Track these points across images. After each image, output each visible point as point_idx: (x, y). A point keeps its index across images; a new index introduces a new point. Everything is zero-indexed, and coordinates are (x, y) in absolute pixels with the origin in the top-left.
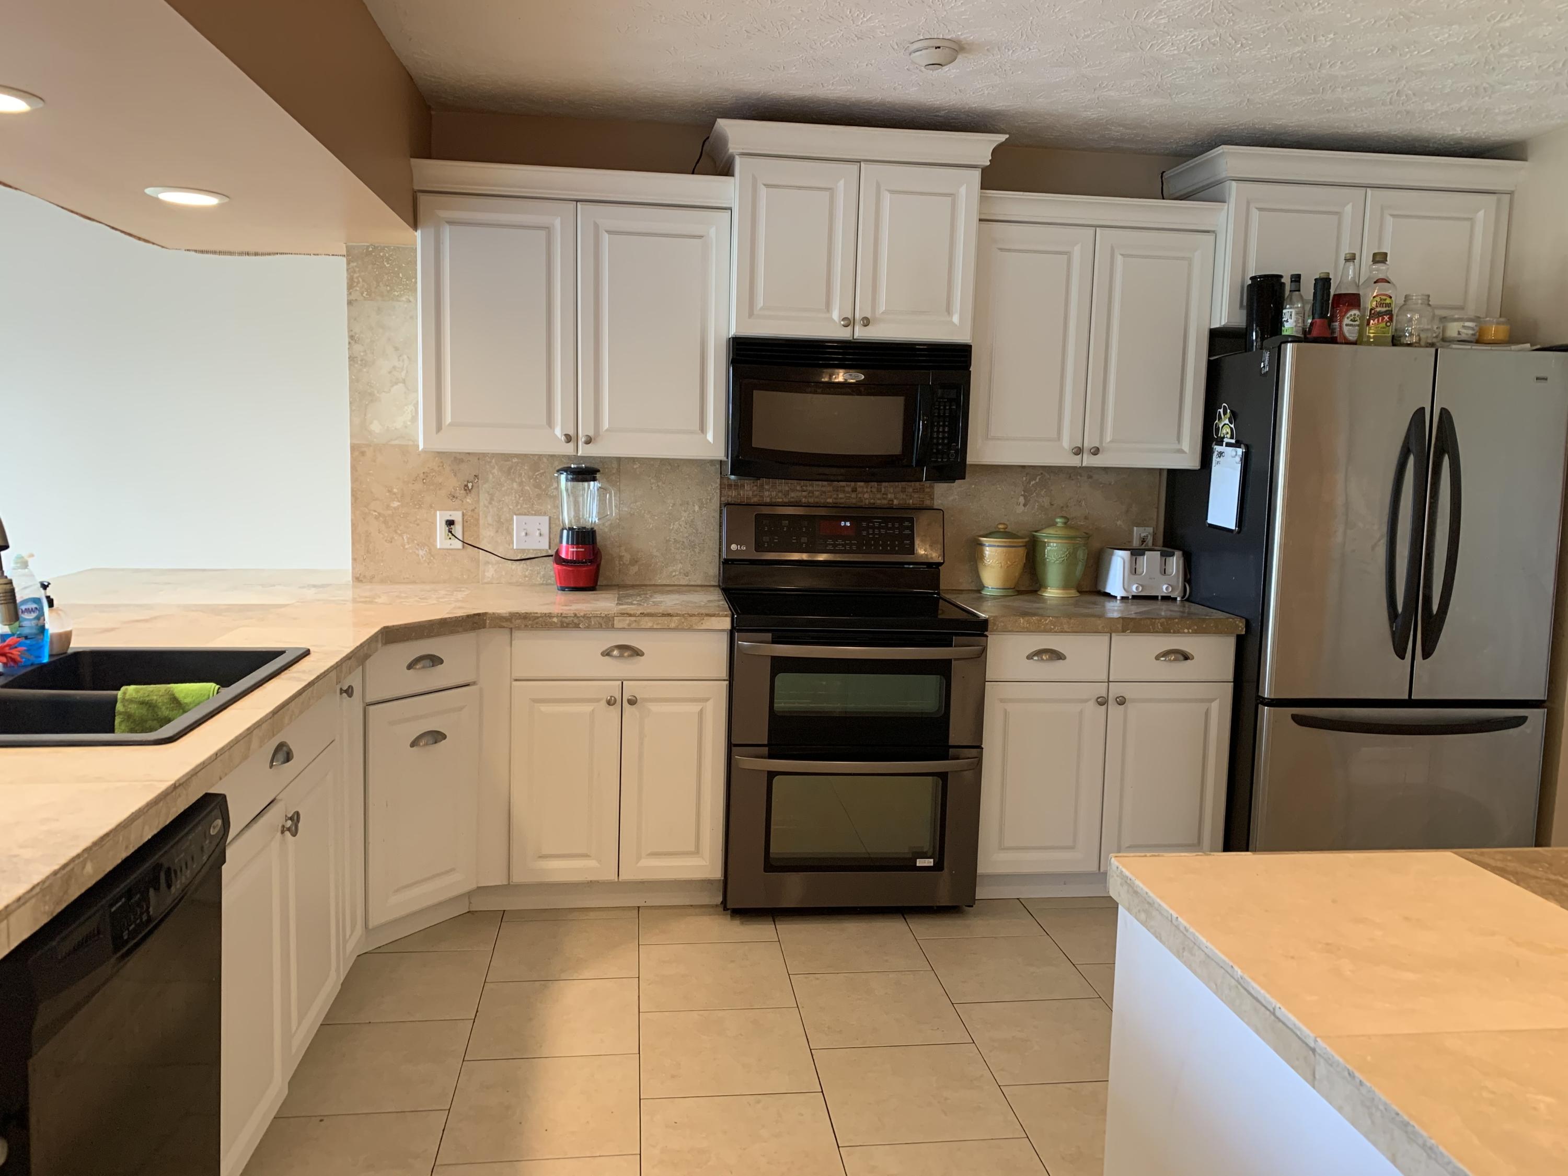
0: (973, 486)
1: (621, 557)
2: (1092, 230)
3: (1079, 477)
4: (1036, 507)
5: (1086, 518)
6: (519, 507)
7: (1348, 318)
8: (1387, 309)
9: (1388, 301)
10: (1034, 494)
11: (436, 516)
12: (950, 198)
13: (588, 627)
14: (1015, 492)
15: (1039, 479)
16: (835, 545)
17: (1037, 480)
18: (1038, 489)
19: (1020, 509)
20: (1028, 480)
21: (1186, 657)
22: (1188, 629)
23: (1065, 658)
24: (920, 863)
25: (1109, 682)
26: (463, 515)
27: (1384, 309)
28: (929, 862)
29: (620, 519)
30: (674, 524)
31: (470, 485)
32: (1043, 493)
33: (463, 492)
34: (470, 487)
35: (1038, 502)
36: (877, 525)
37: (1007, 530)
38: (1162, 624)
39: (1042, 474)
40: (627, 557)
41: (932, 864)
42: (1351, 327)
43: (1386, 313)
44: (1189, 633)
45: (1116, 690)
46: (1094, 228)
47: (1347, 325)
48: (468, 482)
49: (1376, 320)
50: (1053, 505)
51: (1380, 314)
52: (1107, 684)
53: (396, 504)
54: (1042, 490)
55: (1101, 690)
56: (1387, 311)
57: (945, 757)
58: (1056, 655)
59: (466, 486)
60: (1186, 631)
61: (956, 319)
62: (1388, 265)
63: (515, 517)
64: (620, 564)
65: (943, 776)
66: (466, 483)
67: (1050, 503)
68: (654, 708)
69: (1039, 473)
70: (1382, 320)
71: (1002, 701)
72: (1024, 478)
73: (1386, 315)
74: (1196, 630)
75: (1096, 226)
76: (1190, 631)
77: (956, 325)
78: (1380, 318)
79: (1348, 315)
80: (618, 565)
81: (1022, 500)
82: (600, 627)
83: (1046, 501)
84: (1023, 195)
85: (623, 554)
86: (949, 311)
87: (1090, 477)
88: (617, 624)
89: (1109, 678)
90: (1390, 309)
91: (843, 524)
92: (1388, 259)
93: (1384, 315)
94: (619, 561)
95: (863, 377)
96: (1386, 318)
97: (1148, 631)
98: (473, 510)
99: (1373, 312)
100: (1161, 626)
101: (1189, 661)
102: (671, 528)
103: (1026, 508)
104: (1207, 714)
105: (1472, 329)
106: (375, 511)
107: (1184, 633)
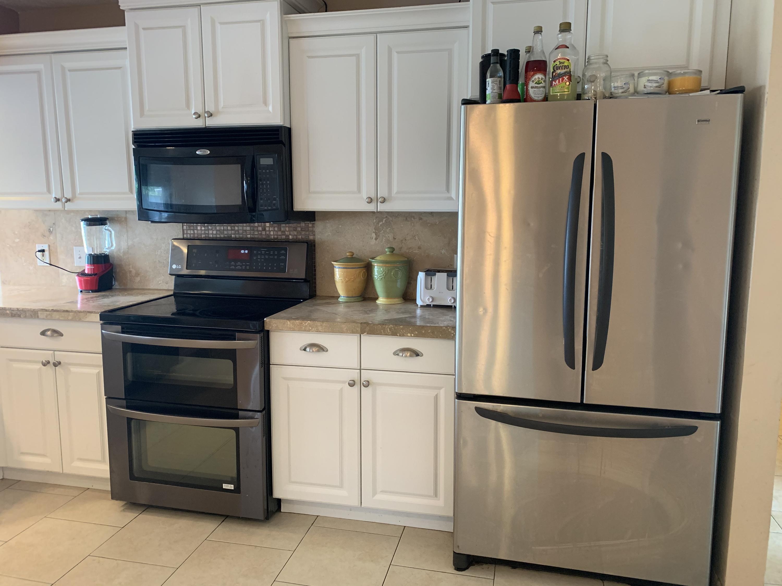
0: (340, 226)
1: (130, 272)
2: (372, 37)
3: (413, 219)
4: (384, 240)
5: (419, 248)
6: (76, 242)
7: (533, 81)
8: (566, 70)
9: (566, 64)
10: (382, 231)
11: (36, 246)
12: (259, 23)
13: (25, 317)
14: (369, 230)
15: (385, 221)
16: (235, 266)
17: (384, 222)
18: (385, 228)
19: (373, 242)
20: (377, 222)
21: (417, 354)
22: (411, 334)
23: (327, 351)
24: (225, 486)
25: (360, 369)
26: (49, 246)
27: (563, 71)
28: (231, 487)
29: (128, 249)
30: (158, 252)
31: (51, 229)
32: (388, 230)
33: (48, 233)
34: (51, 230)
35: (385, 237)
36: (263, 252)
37: (354, 256)
38: (390, 329)
39: (386, 217)
40: (134, 272)
41: (233, 488)
42: (536, 89)
43: (565, 74)
44: (411, 336)
45: (366, 375)
46: (375, 35)
47: (532, 87)
48: (50, 227)
49: (557, 81)
50: (395, 239)
51: (561, 76)
52: (359, 371)
53: (17, 240)
54: (387, 228)
55: (354, 375)
56: (565, 73)
57: (236, 417)
58: (321, 348)
59: (50, 229)
60: (409, 335)
61: (270, 109)
62: (572, 33)
63: (74, 247)
64: (130, 276)
65: (237, 430)
66: (49, 228)
67: (394, 237)
68: (73, 369)
69: (385, 217)
70: (562, 81)
71: (285, 379)
72: (375, 221)
73: (565, 76)
74: (416, 334)
75: (376, 33)
76: (413, 335)
77: (271, 113)
78: (561, 79)
79: (533, 79)
80: (129, 276)
81: (374, 235)
82: (31, 317)
83: (391, 236)
84: (314, 15)
85: (131, 270)
86: (265, 103)
87: (421, 219)
88: (40, 316)
89: (361, 366)
90: (568, 70)
91: (242, 251)
92: (572, 28)
93: (563, 76)
94: (129, 274)
95: (209, 152)
96: (566, 78)
97: (380, 334)
98: (54, 243)
99: (554, 74)
100: (390, 330)
101: (419, 357)
102: (156, 254)
103: (377, 241)
104: (436, 398)
105: (656, 82)
106: (8, 244)
107: (408, 336)
